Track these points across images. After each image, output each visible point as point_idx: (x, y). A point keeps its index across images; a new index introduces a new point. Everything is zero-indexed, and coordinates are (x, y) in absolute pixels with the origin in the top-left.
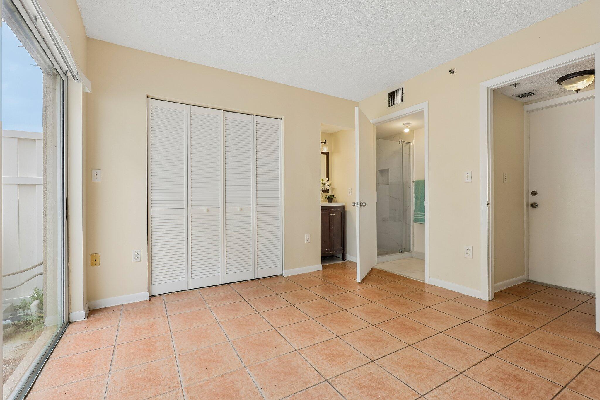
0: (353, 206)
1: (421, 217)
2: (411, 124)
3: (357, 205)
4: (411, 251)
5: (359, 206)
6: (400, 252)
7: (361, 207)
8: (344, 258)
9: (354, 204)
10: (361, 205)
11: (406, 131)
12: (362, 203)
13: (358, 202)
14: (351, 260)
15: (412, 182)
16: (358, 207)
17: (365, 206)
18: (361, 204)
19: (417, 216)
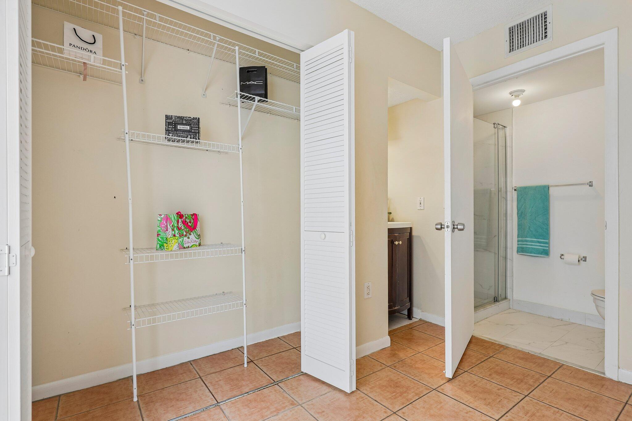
0: (437, 229)
1: (532, 245)
2: (524, 91)
3: (446, 229)
4: (507, 299)
5: (450, 229)
6: (495, 302)
7: (453, 231)
8: (410, 316)
9: (439, 227)
10: (454, 228)
11: (516, 103)
12: (456, 223)
13: (447, 221)
14: (423, 318)
15: (509, 189)
16: (447, 232)
17: (462, 230)
18: (454, 225)
19: (524, 243)
